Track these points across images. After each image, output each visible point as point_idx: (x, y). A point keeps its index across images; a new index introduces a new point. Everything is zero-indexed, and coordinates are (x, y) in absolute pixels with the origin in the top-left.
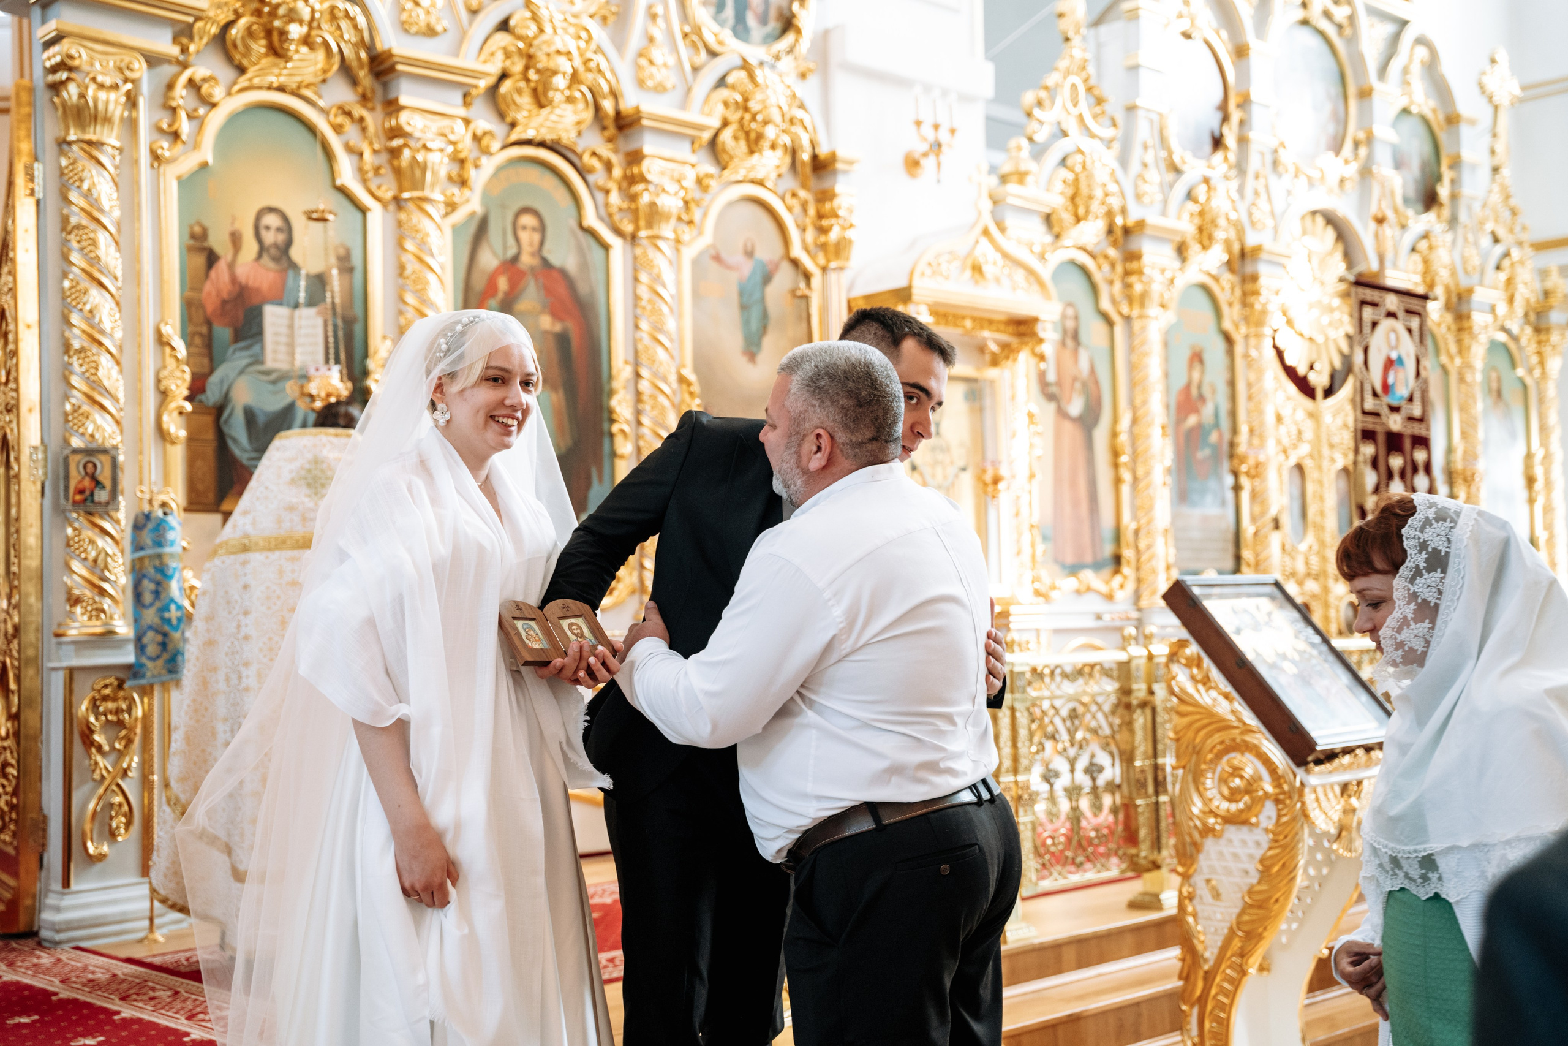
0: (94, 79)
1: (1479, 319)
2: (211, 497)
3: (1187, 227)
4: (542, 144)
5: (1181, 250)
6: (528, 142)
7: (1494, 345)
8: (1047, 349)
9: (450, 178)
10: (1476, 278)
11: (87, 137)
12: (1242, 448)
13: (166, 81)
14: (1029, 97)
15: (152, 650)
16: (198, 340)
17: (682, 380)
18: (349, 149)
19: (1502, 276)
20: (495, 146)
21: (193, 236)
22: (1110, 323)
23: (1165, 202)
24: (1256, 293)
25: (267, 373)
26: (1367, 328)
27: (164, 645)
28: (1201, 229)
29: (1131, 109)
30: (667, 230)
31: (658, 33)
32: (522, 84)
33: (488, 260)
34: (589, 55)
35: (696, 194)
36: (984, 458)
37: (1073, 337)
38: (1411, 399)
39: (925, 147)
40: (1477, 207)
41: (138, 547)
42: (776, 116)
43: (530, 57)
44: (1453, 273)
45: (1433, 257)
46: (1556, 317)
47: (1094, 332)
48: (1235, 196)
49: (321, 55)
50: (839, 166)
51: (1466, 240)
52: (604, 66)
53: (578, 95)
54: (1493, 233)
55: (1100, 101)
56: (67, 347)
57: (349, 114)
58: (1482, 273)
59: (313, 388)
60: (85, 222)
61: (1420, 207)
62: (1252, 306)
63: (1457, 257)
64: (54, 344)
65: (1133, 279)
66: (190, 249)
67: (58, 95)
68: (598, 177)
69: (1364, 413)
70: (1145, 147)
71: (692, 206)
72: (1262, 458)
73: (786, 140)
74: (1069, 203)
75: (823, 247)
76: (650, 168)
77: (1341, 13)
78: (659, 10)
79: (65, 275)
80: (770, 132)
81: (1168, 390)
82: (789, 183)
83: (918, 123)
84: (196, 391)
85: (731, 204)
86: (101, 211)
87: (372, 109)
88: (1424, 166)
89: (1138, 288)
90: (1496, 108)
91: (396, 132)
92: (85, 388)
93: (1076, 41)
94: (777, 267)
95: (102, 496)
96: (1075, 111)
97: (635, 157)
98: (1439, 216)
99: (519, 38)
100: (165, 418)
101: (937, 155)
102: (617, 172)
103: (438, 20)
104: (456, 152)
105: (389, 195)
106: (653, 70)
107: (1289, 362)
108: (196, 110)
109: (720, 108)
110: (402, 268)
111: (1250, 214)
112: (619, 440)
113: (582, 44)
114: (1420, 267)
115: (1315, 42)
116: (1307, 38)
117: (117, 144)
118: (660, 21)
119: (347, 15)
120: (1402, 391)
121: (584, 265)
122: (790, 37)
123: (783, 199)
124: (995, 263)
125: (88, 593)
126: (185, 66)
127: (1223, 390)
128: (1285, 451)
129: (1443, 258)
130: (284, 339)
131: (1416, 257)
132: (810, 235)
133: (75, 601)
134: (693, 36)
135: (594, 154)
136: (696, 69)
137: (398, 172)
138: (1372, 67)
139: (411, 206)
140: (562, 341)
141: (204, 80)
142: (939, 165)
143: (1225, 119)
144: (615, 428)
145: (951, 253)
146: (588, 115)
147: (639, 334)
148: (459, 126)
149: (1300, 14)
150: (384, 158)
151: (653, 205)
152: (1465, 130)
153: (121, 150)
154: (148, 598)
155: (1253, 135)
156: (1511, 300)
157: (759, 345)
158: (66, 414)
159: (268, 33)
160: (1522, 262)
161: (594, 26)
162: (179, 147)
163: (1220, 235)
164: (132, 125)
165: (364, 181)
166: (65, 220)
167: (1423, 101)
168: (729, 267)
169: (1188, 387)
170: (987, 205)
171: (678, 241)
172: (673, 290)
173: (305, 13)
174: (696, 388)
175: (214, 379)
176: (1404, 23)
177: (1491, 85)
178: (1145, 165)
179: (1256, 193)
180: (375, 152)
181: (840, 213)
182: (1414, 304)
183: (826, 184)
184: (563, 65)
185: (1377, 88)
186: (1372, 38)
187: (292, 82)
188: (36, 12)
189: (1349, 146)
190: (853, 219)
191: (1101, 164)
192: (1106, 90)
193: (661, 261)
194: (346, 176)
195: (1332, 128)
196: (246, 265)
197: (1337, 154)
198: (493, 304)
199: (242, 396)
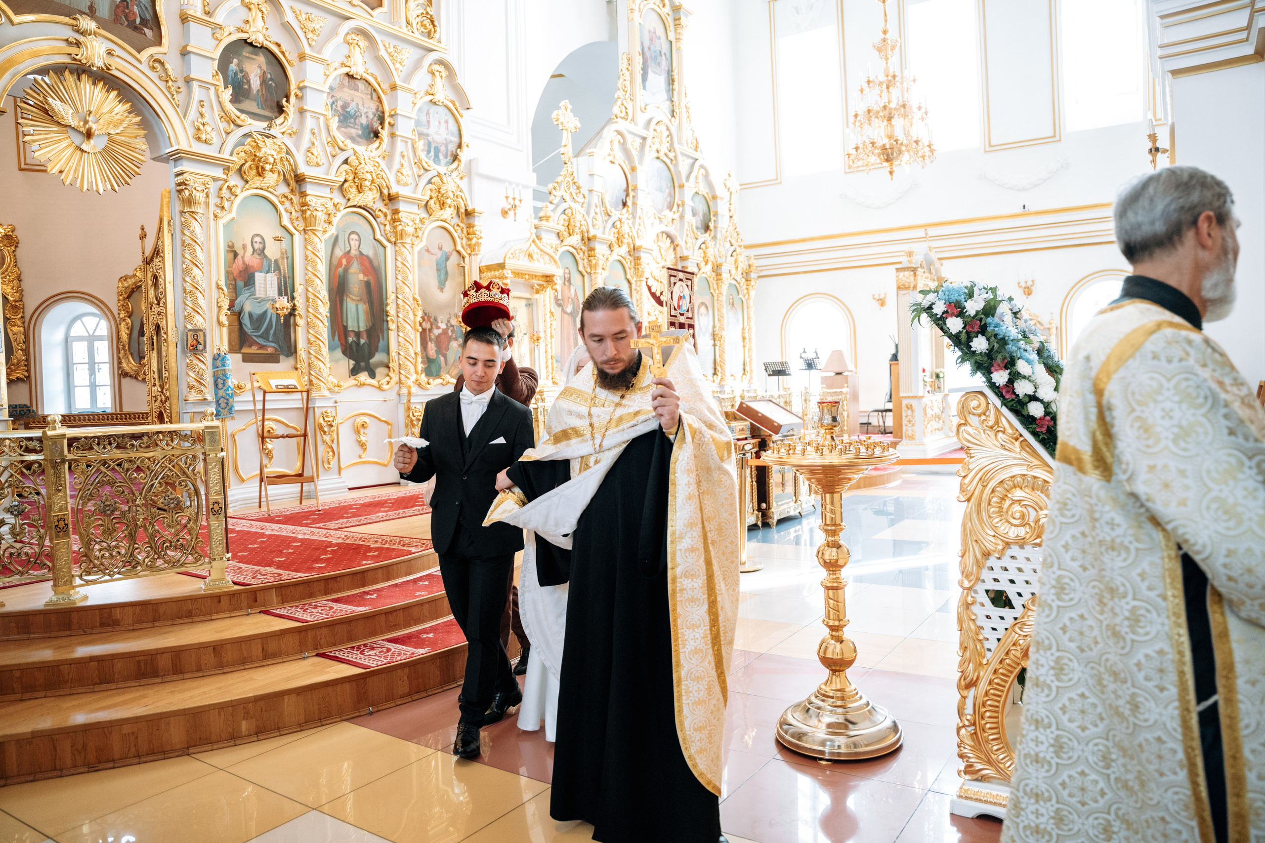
0: (195, 189)
1: (725, 276)
3: (612, 238)
4: (360, 207)
5: (610, 246)
6: (355, 206)
7: (730, 284)
8: (558, 287)
9: (325, 221)
10: (723, 259)
11: (191, 210)
13: (219, 187)
14: (550, 186)
15: (223, 405)
16: (231, 287)
17: (414, 299)
18: (286, 210)
19: (733, 259)
20: (342, 208)
21: (229, 246)
22: (583, 276)
23: (604, 228)
24: (639, 264)
25: (256, 299)
27: (227, 403)
28: (618, 239)
29: (591, 191)
30: (408, 240)
31: (405, 163)
32: (353, 184)
33: (339, 253)
34: (378, 172)
35: (420, 226)
36: (533, 331)
37: (568, 281)
38: (688, 311)
39: (510, 206)
40: (724, 231)
41: (215, 366)
42: (452, 196)
43: (356, 174)
44: (715, 257)
45: (707, 251)
46: (753, 275)
47: (576, 279)
48: (631, 226)
49: (276, 175)
50: (476, 214)
51: (720, 244)
52: (384, 176)
53: (374, 188)
54: (730, 242)
55: (578, 188)
56: (185, 290)
57: (286, 197)
58: (726, 257)
59: (277, 305)
60: (191, 242)
61: (703, 231)
62: (638, 269)
63: (716, 250)
64: (179, 290)
65: (592, 258)
66: (228, 251)
67: (180, 194)
68: (381, 219)
70: (596, 206)
71: (418, 230)
73: (455, 203)
74: (566, 228)
75: (469, 245)
76: (402, 216)
77: (671, 155)
78: (405, 154)
79: (184, 263)
80: (449, 201)
82: (456, 220)
83: (507, 198)
84: (231, 306)
85: (433, 229)
86: (197, 238)
87: (295, 195)
88: (704, 215)
89: (594, 262)
90: (731, 193)
91: (304, 204)
92: (191, 305)
93: (569, 164)
94: (451, 254)
95: (200, 347)
96: (569, 192)
97: (396, 212)
99: (352, 166)
100: (221, 317)
101: (514, 210)
102: (389, 217)
103: (321, 160)
104: (327, 211)
105: (301, 229)
106: (403, 177)
107: (653, 290)
108: (230, 198)
109: (429, 192)
110: (307, 257)
111: (637, 233)
112: (390, 323)
113: (376, 168)
114: (703, 255)
115: (662, 165)
116: (659, 164)
117: (202, 212)
118: (406, 158)
119: (287, 159)
120: (685, 308)
121: (376, 254)
122: (456, 163)
123: (454, 227)
124: (537, 254)
125: (196, 384)
126: (226, 181)
129: (711, 252)
131: (701, 251)
132: (465, 241)
133: (192, 387)
134: (418, 163)
135: (380, 211)
136: (419, 176)
137: (305, 219)
138: (684, 176)
139: (310, 233)
140: (368, 284)
141: (233, 186)
142: (515, 214)
143: (627, 195)
144: (389, 319)
145: (520, 249)
146: (378, 195)
147: (398, 281)
148: (329, 201)
149: (656, 155)
150: (300, 213)
151: (403, 230)
152: (719, 201)
153: (203, 214)
154: (220, 386)
155: (638, 202)
157: (444, 285)
158: (185, 316)
159: (257, 168)
160: (740, 254)
161: (380, 160)
162: (224, 212)
163: (625, 241)
164: (207, 204)
165: (292, 223)
166: (183, 242)
167: (703, 189)
168: (432, 254)
170: (534, 231)
171: (413, 244)
172: (410, 263)
173: (271, 160)
174: (420, 302)
175: (238, 301)
176: (696, 159)
177: (729, 184)
178: (596, 213)
179: (640, 224)
180: (296, 211)
181: (476, 233)
182: (689, 276)
183: (471, 221)
184: (369, 177)
185: (686, 184)
186: (684, 165)
187: (265, 186)
188: (172, 163)
189: (675, 206)
190: (482, 235)
191: (579, 212)
192: (581, 183)
193: (406, 252)
194: (286, 222)
195: (669, 199)
196: (248, 257)
197: (671, 210)
198: (341, 270)
199: (248, 308)
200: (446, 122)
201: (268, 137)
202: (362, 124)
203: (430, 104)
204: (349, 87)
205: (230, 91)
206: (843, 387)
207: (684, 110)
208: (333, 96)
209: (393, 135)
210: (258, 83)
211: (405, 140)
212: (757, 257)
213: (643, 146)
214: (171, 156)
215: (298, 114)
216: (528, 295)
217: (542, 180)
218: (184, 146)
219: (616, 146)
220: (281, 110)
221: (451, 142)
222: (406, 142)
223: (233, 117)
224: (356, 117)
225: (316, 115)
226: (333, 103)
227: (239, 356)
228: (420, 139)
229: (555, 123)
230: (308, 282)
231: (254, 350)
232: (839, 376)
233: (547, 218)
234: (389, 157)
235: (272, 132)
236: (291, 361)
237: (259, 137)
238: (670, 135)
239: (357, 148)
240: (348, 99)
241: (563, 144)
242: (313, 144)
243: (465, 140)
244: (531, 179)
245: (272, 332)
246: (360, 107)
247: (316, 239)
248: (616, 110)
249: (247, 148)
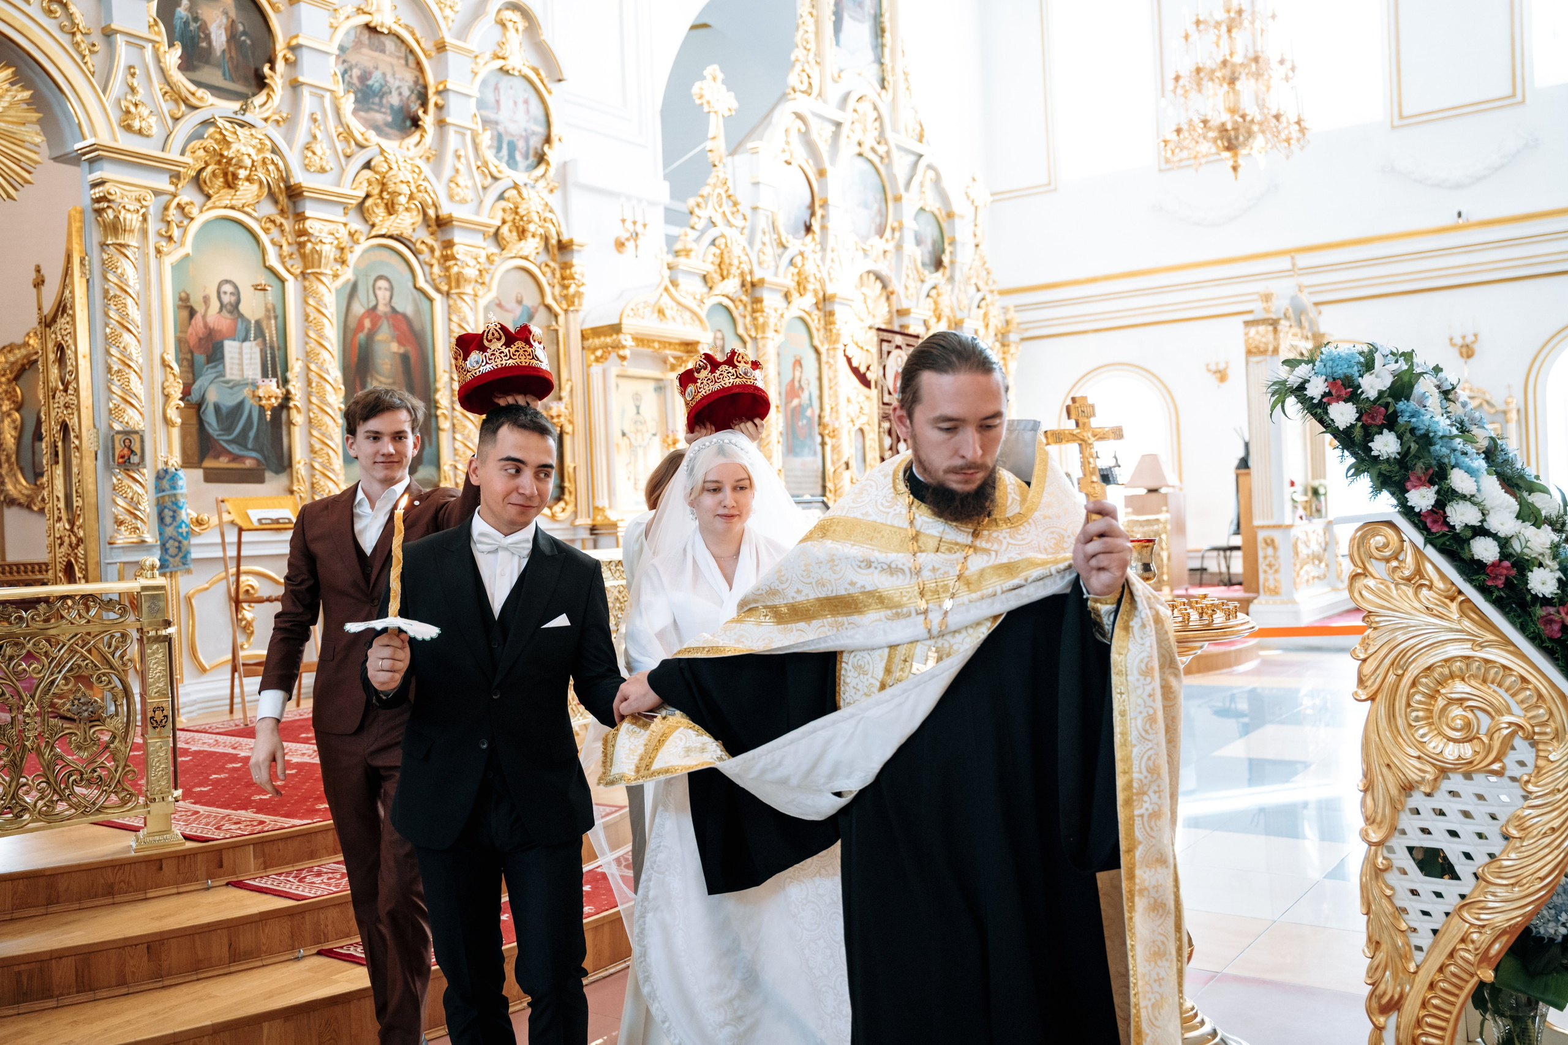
0: (124, 207)
2: (196, 459)
3: (790, 283)
4: (391, 237)
5: (787, 296)
6: (383, 236)
9: (335, 260)
10: (966, 311)
11: (118, 242)
12: (826, 419)
13: (163, 205)
14: (692, 202)
15: (172, 551)
16: (185, 363)
18: (273, 243)
19: (981, 312)
20: (362, 238)
21: (181, 299)
22: (744, 342)
23: (777, 267)
24: (833, 323)
25: (227, 382)
26: (885, 355)
27: (179, 548)
28: (799, 284)
29: (755, 209)
30: (468, 289)
31: (461, 167)
32: (379, 201)
33: (358, 309)
34: (420, 182)
35: (487, 266)
36: (667, 429)
39: (628, 235)
40: (966, 268)
41: (159, 489)
42: (536, 219)
43: (383, 184)
44: (952, 309)
45: (940, 300)
46: (1013, 337)
48: (820, 263)
49: (256, 187)
50: (575, 247)
51: (960, 290)
52: (429, 188)
53: (413, 206)
54: (976, 284)
55: (735, 204)
56: (109, 369)
57: (273, 222)
58: (970, 309)
59: (261, 393)
60: (118, 293)
61: (932, 269)
62: (831, 330)
63: (954, 299)
64: (100, 368)
65: (758, 314)
66: (179, 307)
67: (100, 216)
68: (426, 256)
69: (884, 404)
70: (764, 233)
71: (484, 273)
72: (837, 426)
73: (541, 231)
74: (717, 267)
75: (565, 297)
76: (459, 251)
77: (882, 149)
78: (462, 152)
79: (107, 325)
80: (532, 227)
81: (780, 383)
82: (544, 257)
83: (623, 221)
84: (186, 394)
85: (508, 271)
86: (129, 286)
87: (287, 218)
88: (934, 243)
89: (761, 320)
90: (976, 208)
91: (303, 233)
92: (120, 393)
93: (720, 166)
94: (537, 310)
95: (135, 459)
96: (720, 211)
97: (449, 244)
98: (943, 275)
99: (376, 172)
100: (168, 411)
101: (635, 241)
102: (437, 253)
103: (327, 162)
104: (339, 243)
105: (298, 271)
106: (459, 190)
107: (855, 363)
108: (181, 222)
109: (500, 213)
110: (307, 316)
111: (829, 274)
112: (441, 420)
113: (416, 176)
114: (932, 306)
115: (867, 167)
116: (861, 164)
117: (136, 245)
118: (463, 160)
119: (273, 162)
121: (418, 311)
122: (542, 168)
123: (540, 268)
124: (672, 309)
125: (128, 518)
126: (175, 196)
127: (814, 384)
128: (852, 421)
129: (945, 302)
130: (236, 361)
131: (930, 300)
132: (557, 290)
133: (121, 523)
134: (483, 166)
135: (423, 242)
136: (484, 188)
137: (303, 256)
138: (901, 182)
139: (311, 277)
140: (405, 358)
141: (187, 204)
142: (637, 246)
143: (813, 214)
144: (439, 412)
145: (645, 302)
146: (420, 218)
148: (341, 228)
149: (857, 150)
150: (295, 247)
151: (459, 274)
152: (957, 221)
153: (138, 248)
154: (168, 520)
155: (830, 225)
156: (987, 326)
158: (110, 410)
159: (225, 174)
160: (992, 304)
161: (421, 163)
162: (173, 245)
163: (810, 287)
164: (144, 233)
165: (283, 263)
166: (106, 292)
167: (933, 204)
168: (506, 311)
169: (793, 381)
170: (667, 273)
171: (476, 295)
173: (248, 162)
175: (195, 387)
176: (921, 156)
177: (973, 193)
178: (764, 244)
179: (832, 261)
180: (289, 244)
181: (576, 276)
183: (567, 258)
184: (405, 189)
185: (905, 195)
186: (901, 165)
187: (238, 203)
188: (86, 165)
189: (888, 231)
190: (584, 281)
191: (737, 243)
192: (739, 197)
193: (465, 309)
194: (273, 260)
195: (878, 220)
196: (213, 316)
197: (881, 237)
198: (362, 336)
199: (212, 397)
200: (526, 102)
201: (241, 126)
202: (392, 106)
203: (500, 74)
204: (371, 47)
205: (178, 51)
206: (1159, 512)
207: (902, 77)
208: (344, 61)
209: (441, 124)
210: (224, 38)
211: (461, 131)
212: (1019, 308)
213: (836, 136)
214: (84, 154)
215: (289, 89)
216: (657, 374)
217: (677, 193)
218: (104, 139)
219: (795, 138)
220: (261, 83)
221: (534, 133)
222: (463, 135)
223: (184, 93)
224: (382, 93)
225: (319, 91)
226: (345, 72)
227: (199, 473)
228: (484, 130)
229: (698, 102)
230: (308, 356)
231: (223, 462)
232: (1153, 495)
233: (687, 252)
234: (436, 158)
235: (248, 117)
236: (283, 480)
237: (228, 125)
238: (879, 118)
239: (385, 144)
240: (370, 65)
241: (710, 135)
242: (315, 137)
243: (555, 132)
244: (662, 192)
245: (252, 434)
246: (389, 78)
247: (322, 288)
248: (793, 79)
249: (210, 143)
